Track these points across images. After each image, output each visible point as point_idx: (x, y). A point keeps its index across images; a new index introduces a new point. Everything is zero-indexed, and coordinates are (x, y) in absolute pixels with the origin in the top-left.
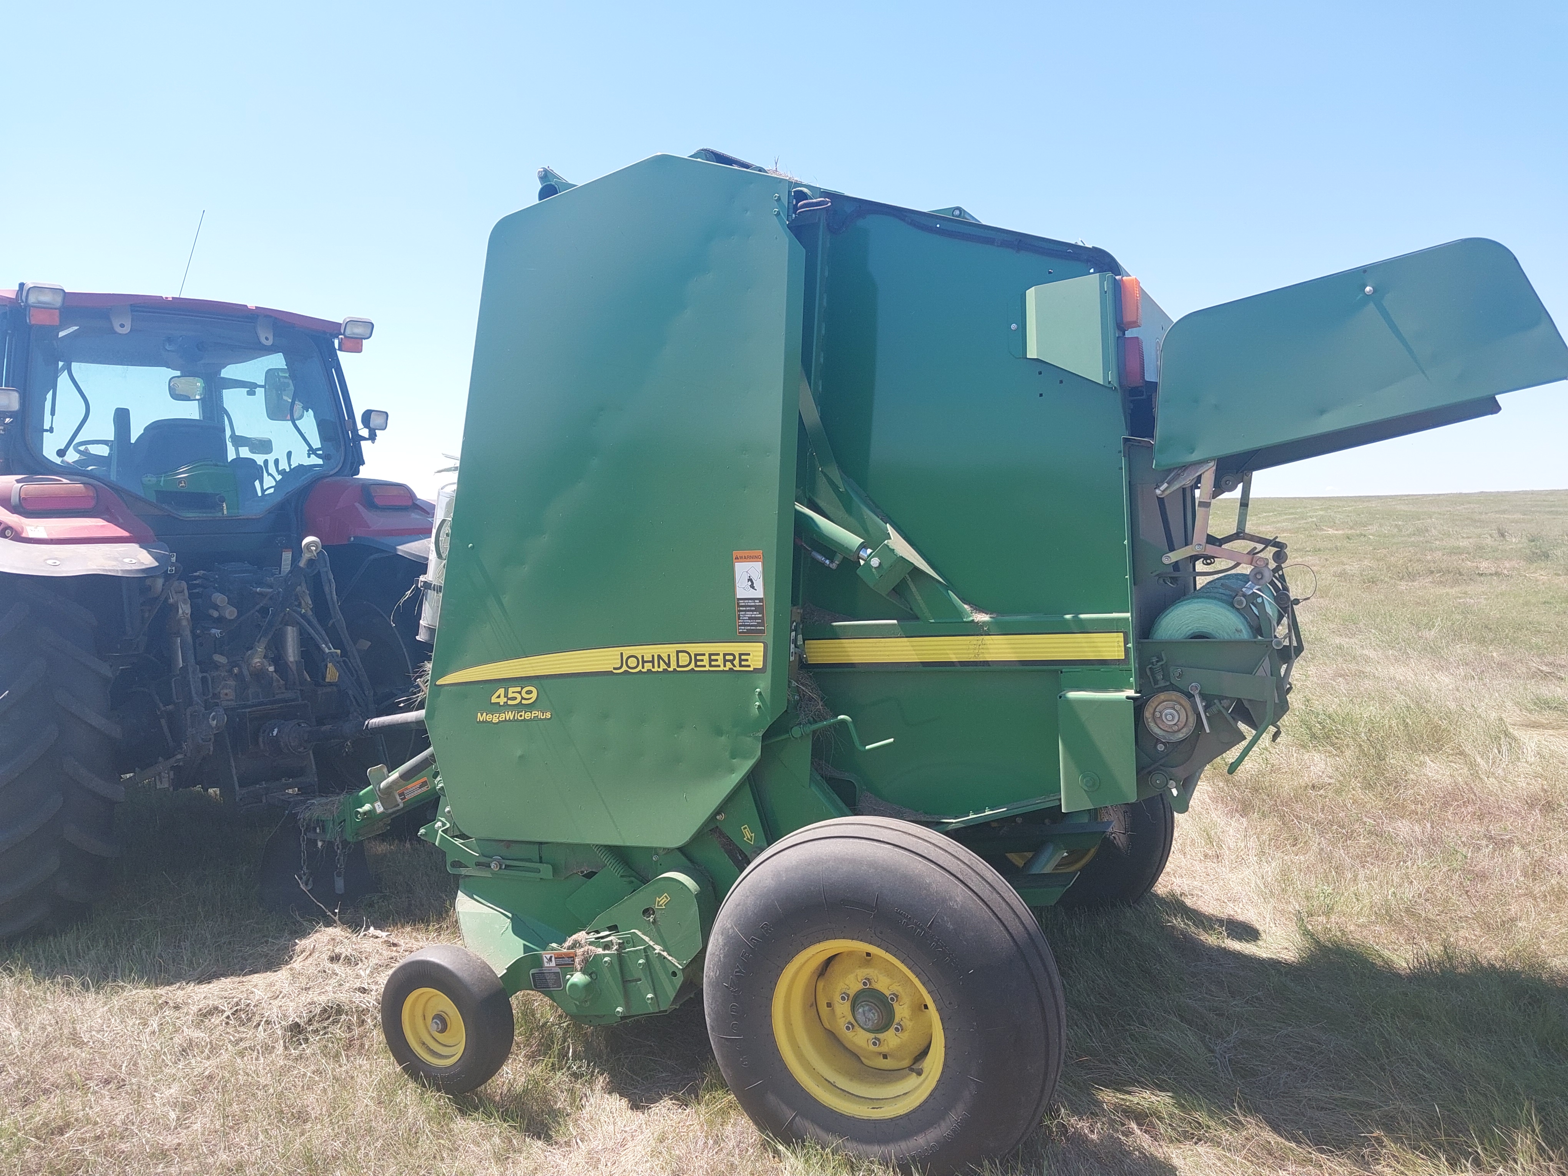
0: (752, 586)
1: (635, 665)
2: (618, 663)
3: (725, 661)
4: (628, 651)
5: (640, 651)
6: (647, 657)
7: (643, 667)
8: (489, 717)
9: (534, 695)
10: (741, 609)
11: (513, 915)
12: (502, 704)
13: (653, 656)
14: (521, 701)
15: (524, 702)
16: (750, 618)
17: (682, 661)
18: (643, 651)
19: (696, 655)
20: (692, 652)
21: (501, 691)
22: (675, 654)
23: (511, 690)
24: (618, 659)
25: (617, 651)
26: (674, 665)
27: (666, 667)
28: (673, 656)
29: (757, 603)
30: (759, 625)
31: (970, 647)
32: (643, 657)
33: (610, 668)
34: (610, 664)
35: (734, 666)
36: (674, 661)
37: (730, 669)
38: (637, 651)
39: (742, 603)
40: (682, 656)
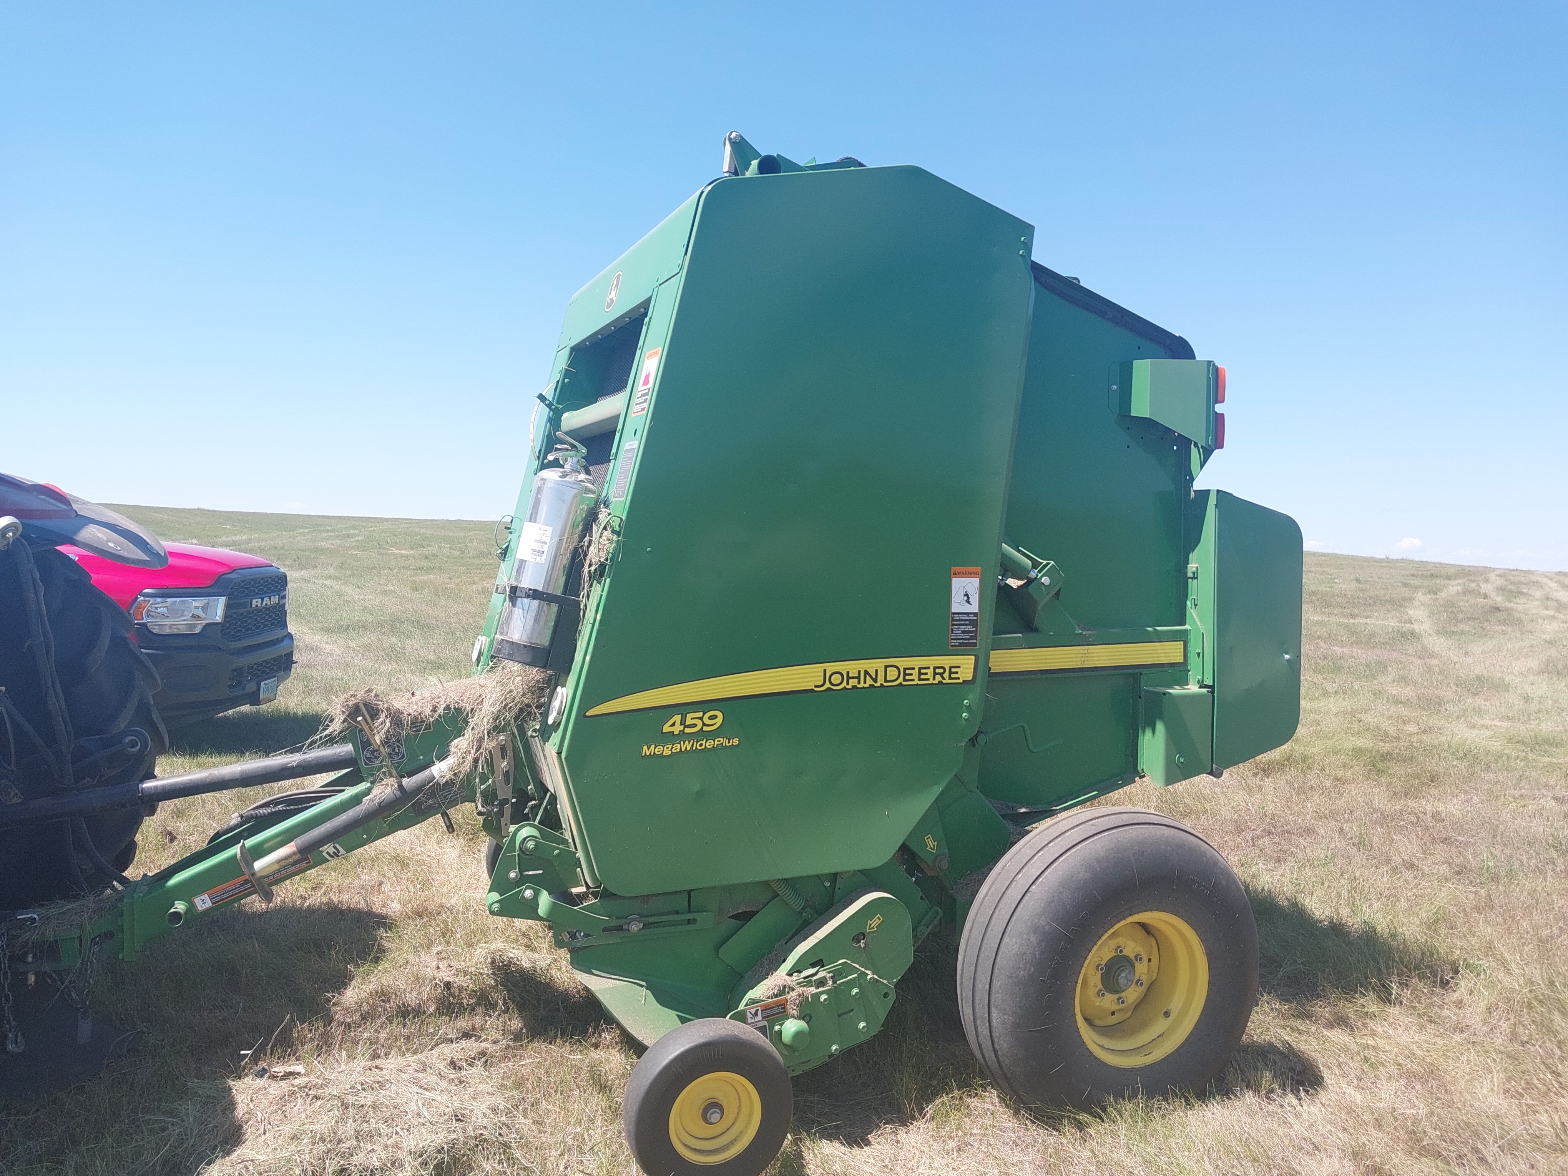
0: (968, 601)
1: (839, 682)
2: (820, 681)
3: (935, 674)
4: (831, 667)
5: (845, 667)
6: (853, 673)
7: (848, 684)
8: (659, 750)
9: (719, 720)
10: (955, 623)
11: (647, 984)
12: (676, 732)
13: (859, 672)
14: (702, 728)
15: (705, 729)
16: (963, 632)
17: (891, 675)
18: (849, 667)
19: (905, 669)
20: (901, 666)
21: (677, 718)
22: (883, 669)
23: (689, 716)
24: (820, 676)
25: (820, 667)
26: (881, 681)
27: (872, 683)
28: (881, 671)
29: (972, 617)
30: (972, 638)
31: (1079, 655)
32: (848, 673)
33: (810, 686)
34: (811, 681)
35: (944, 679)
36: (881, 676)
37: (939, 682)
38: (843, 667)
39: (956, 617)
40: (890, 671)
